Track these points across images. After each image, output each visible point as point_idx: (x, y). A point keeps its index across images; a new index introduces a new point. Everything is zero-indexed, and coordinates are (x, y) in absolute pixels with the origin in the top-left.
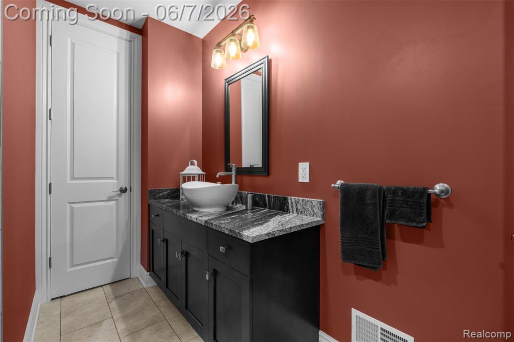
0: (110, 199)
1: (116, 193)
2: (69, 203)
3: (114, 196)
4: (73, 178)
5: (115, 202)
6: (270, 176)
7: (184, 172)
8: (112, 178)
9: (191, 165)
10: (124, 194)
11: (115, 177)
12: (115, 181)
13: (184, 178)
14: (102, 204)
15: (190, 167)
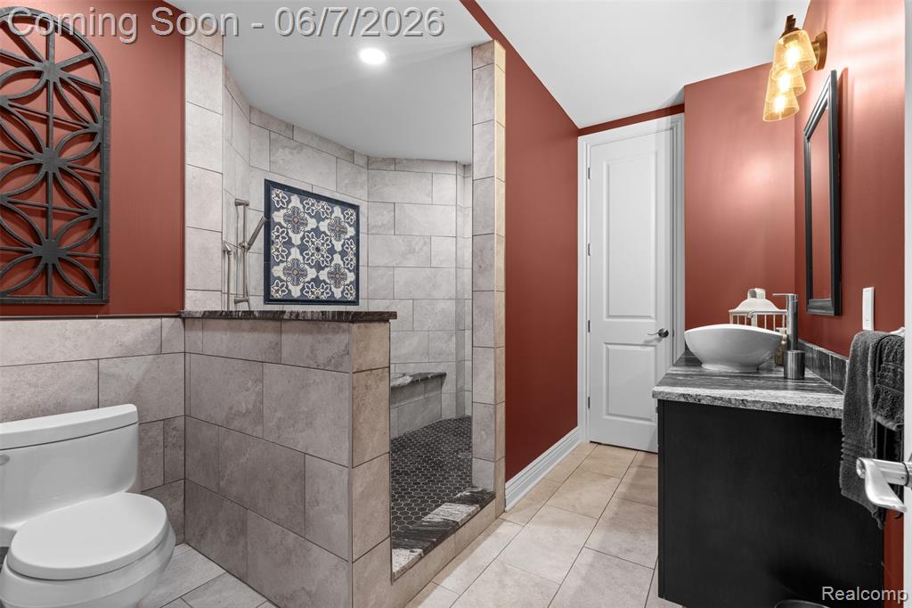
0: (646, 344)
1: (653, 337)
2: (606, 344)
3: (651, 341)
4: (609, 316)
5: (653, 348)
6: (843, 317)
7: (738, 309)
8: (649, 317)
9: (753, 297)
10: (664, 339)
11: (653, 315)
12: (654, 321)
13: (735, 317)
14: (638, 348)
15: (750, 300)
